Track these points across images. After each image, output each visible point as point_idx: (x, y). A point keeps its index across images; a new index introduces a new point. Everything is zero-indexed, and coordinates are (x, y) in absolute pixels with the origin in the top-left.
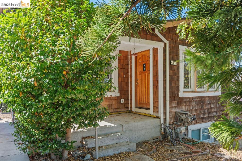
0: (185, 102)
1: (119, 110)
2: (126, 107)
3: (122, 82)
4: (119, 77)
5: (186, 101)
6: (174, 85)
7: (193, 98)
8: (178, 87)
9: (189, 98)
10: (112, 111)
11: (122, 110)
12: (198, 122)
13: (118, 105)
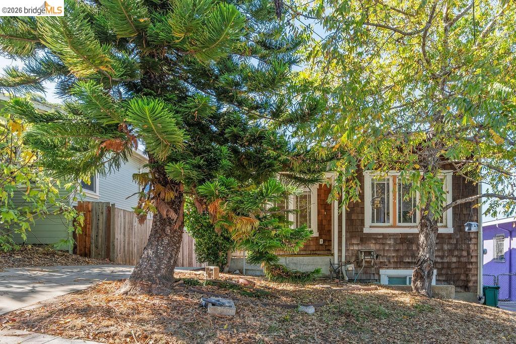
0: (375, 239)
1: (318, 252)
2: (327, 249)
3: (322, 220)
4: (318, 215)
5: (377, 238)
6: (355, 218)
7: (390, 235)
8: (362, 221)
9: (383, 234)
10: (309, 253)
11: (322, 252)
12: (401, 266)
13: (317, 246)
